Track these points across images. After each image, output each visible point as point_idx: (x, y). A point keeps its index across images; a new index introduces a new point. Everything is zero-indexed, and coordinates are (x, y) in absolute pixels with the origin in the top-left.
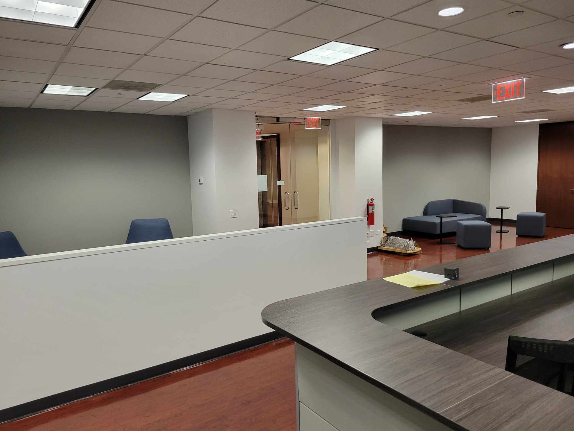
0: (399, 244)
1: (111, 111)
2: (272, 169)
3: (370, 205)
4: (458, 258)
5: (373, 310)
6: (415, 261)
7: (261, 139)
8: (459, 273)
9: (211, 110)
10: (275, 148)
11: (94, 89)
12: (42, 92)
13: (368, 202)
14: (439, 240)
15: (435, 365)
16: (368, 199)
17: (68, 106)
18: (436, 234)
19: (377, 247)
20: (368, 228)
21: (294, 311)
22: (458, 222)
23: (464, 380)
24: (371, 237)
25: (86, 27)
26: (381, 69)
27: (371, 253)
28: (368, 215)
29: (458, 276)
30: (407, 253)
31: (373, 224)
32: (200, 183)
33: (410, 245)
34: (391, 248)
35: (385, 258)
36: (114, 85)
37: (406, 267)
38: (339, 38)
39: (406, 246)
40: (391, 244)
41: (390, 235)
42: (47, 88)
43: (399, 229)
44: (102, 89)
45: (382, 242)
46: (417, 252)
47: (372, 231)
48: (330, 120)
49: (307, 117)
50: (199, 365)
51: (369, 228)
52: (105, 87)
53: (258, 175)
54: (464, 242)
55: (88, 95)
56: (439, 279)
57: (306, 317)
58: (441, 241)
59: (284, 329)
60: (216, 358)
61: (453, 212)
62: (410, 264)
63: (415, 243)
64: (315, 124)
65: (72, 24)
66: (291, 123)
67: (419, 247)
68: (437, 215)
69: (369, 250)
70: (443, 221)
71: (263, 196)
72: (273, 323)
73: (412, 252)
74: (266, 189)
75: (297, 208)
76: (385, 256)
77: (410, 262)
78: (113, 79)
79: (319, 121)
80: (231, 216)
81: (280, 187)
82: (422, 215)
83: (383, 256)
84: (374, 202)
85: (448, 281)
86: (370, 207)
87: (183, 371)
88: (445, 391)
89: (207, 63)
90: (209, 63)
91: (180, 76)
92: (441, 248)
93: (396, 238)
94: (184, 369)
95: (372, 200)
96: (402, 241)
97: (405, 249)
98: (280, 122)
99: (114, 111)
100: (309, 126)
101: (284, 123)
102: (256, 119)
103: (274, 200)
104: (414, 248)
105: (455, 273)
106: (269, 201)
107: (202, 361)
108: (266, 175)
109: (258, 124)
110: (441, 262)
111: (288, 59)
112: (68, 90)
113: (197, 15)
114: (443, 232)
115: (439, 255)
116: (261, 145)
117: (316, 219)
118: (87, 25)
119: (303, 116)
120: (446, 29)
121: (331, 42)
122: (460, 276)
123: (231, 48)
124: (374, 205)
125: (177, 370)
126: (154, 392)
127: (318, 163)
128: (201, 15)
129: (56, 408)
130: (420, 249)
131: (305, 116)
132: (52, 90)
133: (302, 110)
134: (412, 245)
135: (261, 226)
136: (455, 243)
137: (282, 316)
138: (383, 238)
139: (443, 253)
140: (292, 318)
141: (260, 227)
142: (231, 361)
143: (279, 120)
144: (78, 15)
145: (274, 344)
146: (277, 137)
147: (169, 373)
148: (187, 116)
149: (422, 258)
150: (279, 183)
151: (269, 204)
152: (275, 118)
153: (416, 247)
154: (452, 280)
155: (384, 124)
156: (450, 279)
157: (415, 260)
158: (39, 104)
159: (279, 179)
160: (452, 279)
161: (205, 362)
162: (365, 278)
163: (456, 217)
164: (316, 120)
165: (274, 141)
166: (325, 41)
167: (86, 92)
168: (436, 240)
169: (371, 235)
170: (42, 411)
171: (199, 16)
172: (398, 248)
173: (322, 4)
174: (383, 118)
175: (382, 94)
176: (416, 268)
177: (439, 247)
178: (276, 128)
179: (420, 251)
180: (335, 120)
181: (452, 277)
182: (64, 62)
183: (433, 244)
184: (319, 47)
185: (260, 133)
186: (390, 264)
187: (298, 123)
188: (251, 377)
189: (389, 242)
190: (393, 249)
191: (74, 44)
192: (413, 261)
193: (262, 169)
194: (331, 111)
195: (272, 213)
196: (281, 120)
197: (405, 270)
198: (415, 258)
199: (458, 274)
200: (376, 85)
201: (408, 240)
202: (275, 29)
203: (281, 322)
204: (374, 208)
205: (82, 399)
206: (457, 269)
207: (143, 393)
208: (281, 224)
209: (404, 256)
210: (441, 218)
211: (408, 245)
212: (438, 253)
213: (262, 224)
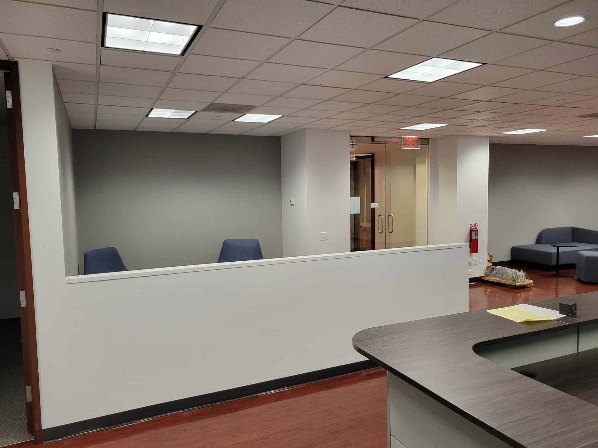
0: (506, 274)
1: (208, 132)
2: (365, 190)
3: (473, 231)
4: (578, 292)
5: (474, 344)
6: (526, 295)
7: (354, 160)
8: (577, 309)
9: (303, 130)
10: (369, 169)
11: (194, 112)
12: (147, 116)
13: (471, 227)
14: (555, 273)
15: (544, 407)
16: (471, 225)
17: (169, 128)
18: (552, 265)
19: (481, 277)
20: (470, 256)
21: (386, 339)
22: (579, 254)
23: (578, 426)
24: (473, 265)
25: (191, 54)
26: (489, 85)
27: (474, 283)
28: (470, 241)
29: (576, 312)
30: (515, 286)
31: (476, 251)
32: (291, 204)
33: (520, 276)
34: (497, 279)
35: (489, 290)
36: (213, 107)
37: (514, 301)
38: (441, 54)
39: (514, 277)
40: (498, 275)
41: (495, 264)
42: (152, 112)
43: (507, 257)
44: (201, 112)
45: (487, 272)
46: (528, 285)
47: (474, 259)
48: (430, 140)
49: (405, 136)
50: (286, 389)
51: (472, 256)
52: (204, 110)
53: (351, 196)
54: (585, 276)
55: (188, 118)
56: (553, 315)
57: (400, 346)
58: (557, 274)
59: (375, 356)
60: (303, 384)
61: (573, 241)
62: (520, 298)
63: (526, 275)
64: (413, 144)
65: (178, 52)
66: (387, 143)
67: (531, 279)
68: (552, 244)
69: (471, 280)
70: (560, 251)
71: (355, 218)
72: (364, 350)
73: (522, 284)
74: (359, 211)
75: (392, 232)
76: (490, 288)
77: (519, 295)
78: (212, 102)
79: (417, 141)
80: (322, 238)
81: (373, 209)
82: (535, 243)
83: (488, 287)
84: (478, 228)
85: (563, 318)
86: (473, 233)
87: (269, 394)
88: (555, 436)
89: (303, 84)
90: (305, 84)
91: (277, 97)
92: (557, 282)
93: (503, 267)
94: (272, 392)
95: (475, 225)
96: (510, 272)
97: (514, 281)
98: (375, 142)
99: (211, 133)
100: (407, 145)
101: (380, 143)
102: (350, 139)
103: (367, 222)
104: (525, 280)
105: (573, 310)
106: (362, 224)
107: (290, 385)
108: (360, 197)
109: (352, 144)
110: (557, 297)
111: (386, 77)
112: (170, 114)
113: (295, 38)
114: (559, 264)
115: (555, 289)
116: (354, 166)
117: (412, 244)
118: (192, 52)
119: (401, 135)
120: (563, 40)
121: (433, 59)
122: (578, 313)
123: (327, 69)
124: (477, 230)
125: (265, 393)
126: (241, 413)
127: (415, 184)
128: (299, 38)
129: (150, 419)
130: (531, 281)
131: (402, 135)
132: (156, 113)
133: (399, 129)
134: (522, 277)
135: (353, 250)
136: (574, 277)
137: (373, 343)
138: (488, 267)
139: (560, 287)
140: (385, 346)
141: (351, 251)
142: (319, 388)
143: (374, 140)
144: (184, 44)
145: (364, 374)
146: (372, 157)
147: (256, 395)
148: (280, 137)
149: (534, 292)
150: (373, 205)
151: (361, 227)
152: (370, 138)
153: (526, 278)
154: (569, 317)
155: (490, 143)
156: (566, 316)
157: (526, 293)
158: (144, 127)
159: (373, 201)
160: (568, 315)
161: (293, 387)
162: (466, 309)
163: (576, 246)
164: (415, 140)
165: (368, 161)
166: (426, 57)
167: (185, 115)
168: (552, 272)
169: (473, 263)
170: (137, 421)
171: (297, 39)
172: (505, 279)
173: (424, 20)
174: (489, 136)
175: (489, 111)
176: (526, 301)
177: (554, 280)
178: (370, 148)
179: (532, 284)
180: (435, 139)
181: (569, 313)
182: (169, 87)
183: (548, 276)
184: (419, 64)
185: (353, 153)
186: (495, 297)
187: (394, 143)
188: (339, 407)
189: (494, 272)
190: (499, 280)
191: (179, 71)
192: (523, 295)
193: (355, 191)
194: (431, 129)
195: (365, 237)
196: (376, 140)
197: (514, 303)
198: (525, 291)
199: (575, 310)
200: (482, 101)
201: (517, 271)
202: (374, 48)
203: (373, 350)
204: (478, 234)
205: (173, 413)
206: (575, 305)
207: (231, 412)
208: (373, 248)
209: (512, 288)
210: (558, 248)
211: (517, 276)
212: (553, 287)
213: (354, 248)
